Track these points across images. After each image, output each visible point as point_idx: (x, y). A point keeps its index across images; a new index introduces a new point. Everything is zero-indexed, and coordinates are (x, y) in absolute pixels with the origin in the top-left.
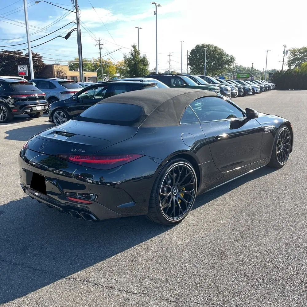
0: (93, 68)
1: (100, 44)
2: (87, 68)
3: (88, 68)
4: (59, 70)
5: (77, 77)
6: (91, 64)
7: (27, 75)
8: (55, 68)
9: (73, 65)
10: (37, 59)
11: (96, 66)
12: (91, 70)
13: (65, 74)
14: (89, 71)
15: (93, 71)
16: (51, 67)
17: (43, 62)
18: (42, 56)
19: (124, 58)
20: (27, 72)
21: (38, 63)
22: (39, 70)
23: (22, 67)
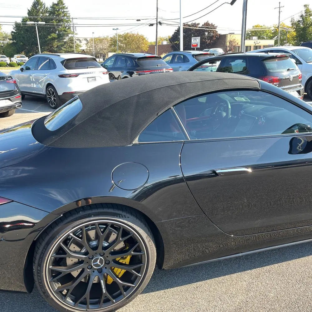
0: (272, 36)
1: (280, 7)
2: (264, 36)
3: (266, 35)
4: (232, 40)
5: (251, 46)
6: (270, 31)
7: (199, 47)
8: (228, 38)
9: (250, 33)
10: (211, 30)
11: (275, 33)
12: (269, 38)
13: (238, 44)
14: (267, 39)
15: (271, 38)
16: (225, 36)
17: (217, 32)
18: (217, 26)
19: (292, 21)
20: (199, 43)
21: (212, 34)
22: (213, 40)
23: (195, 39)
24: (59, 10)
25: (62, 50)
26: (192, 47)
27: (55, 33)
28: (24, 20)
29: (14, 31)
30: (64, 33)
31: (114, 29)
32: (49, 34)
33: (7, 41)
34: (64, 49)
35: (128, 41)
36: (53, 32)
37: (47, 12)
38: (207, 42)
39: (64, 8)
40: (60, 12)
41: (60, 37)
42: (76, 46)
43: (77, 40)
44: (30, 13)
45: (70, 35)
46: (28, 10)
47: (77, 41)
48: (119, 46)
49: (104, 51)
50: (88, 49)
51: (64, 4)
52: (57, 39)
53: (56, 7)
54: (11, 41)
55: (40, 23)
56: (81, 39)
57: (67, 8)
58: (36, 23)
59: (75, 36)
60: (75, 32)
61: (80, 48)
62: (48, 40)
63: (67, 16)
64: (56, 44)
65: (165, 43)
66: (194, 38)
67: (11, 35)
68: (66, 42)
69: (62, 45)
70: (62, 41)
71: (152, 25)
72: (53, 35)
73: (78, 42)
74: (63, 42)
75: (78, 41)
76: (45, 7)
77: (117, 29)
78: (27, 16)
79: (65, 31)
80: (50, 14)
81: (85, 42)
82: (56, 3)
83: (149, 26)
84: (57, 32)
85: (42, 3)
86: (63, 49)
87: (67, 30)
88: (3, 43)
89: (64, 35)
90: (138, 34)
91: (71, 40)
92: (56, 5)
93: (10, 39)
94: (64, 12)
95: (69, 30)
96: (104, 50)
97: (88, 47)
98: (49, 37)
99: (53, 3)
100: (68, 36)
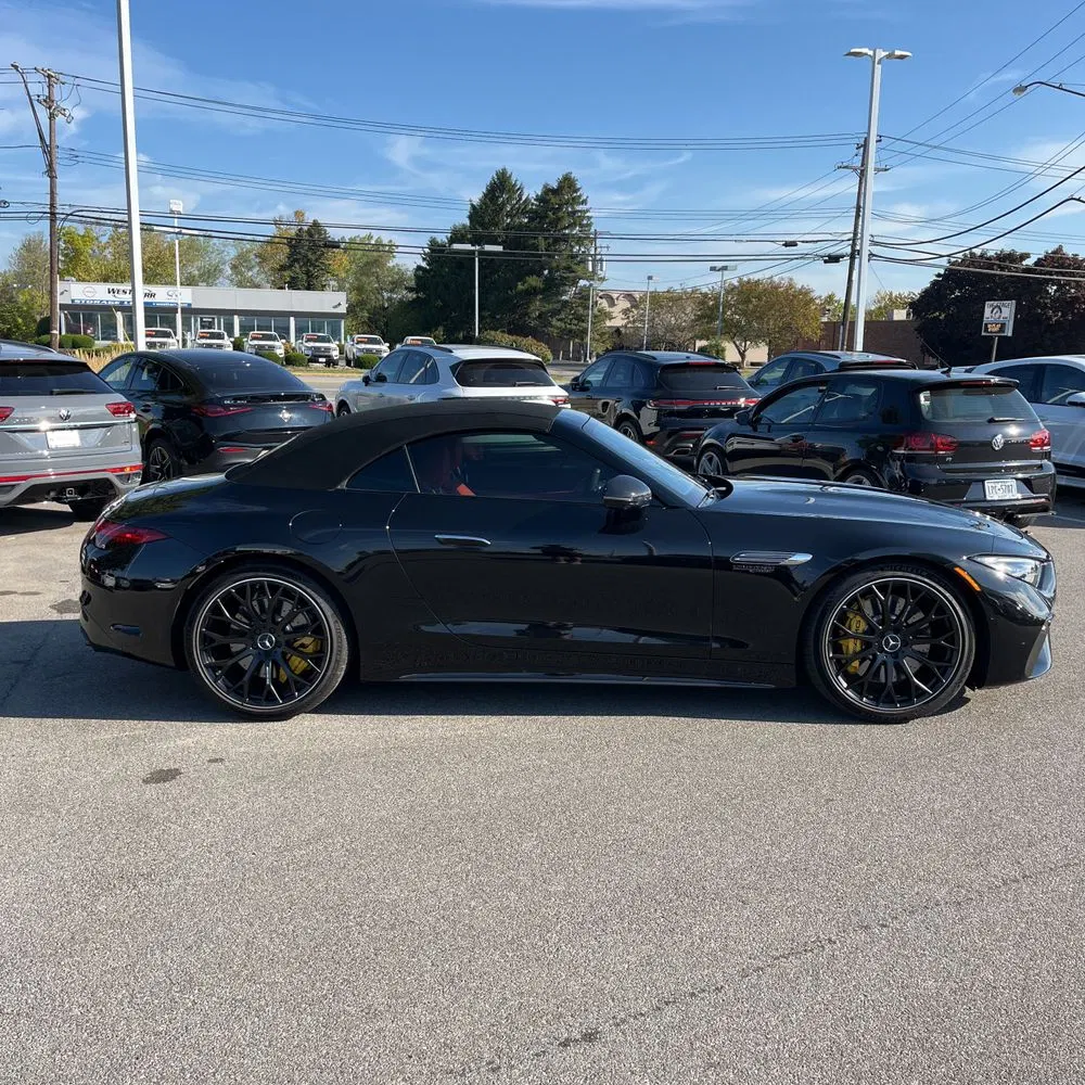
7: (1010, 334)
20: (1012, 323)
21: (1073, 291)
22: (1073, 313)
23: (997, 306)
24: (560, 209)
25: (552, 326)
26: (983, 334)
27: (539, 274)
28: (457, 236)
29: (424, 264)
30: (565, 275)
31: (713, 269)
32: (521, 278)
33: (402, 294)
34: (559, 324)
35: (757, 306)
36: (531, 272)
37: (524, 213)
38: (1050, 318)
39: (576, 201)
40: (560, 214)
41: (552, 287)
42: (595, 317)
43: (601, 297)
44: (476, 214)
45: (582, 283)
46: (472, 205)
47: (600, 301)
48: (724, 320)
49: (680, 334)
50: (630, 325)
51: (579, 189)
52: (542, 291)
53: (553, 200)
54: (412, 296)
55: (488, 248)
56: (615, 296)
57: (584, 202)
58: (477, 248)
59: (596, 284)
60: (599, 272)
61: (608, 323)
62: (516, 296)
63: (581, 226)
64: (537, 306)
65: (900, 315)
66: (995, 303)
67: (413, 277)
68: (566, 302)
69: (555, 313)
70: (555, 299)
71: (834, 259)
72: (533, 281)
73: (604, 303)
74: (560, 301)
75: (604, 301)
76: (521, 199)
77: (724, 268)
78: (467, 222)
79: (568, 269)
80: (531, 219)
81: (624, 304)
82: (555, 185)
83: (826, 262)
84: (546, 272)
85: (515, 185)
86: (554, 322)
87: (574, 267)
88: (390, 299)
89: (564, 281)
90: (791, 286)
91: (584, 296)
92: (554, 192)
93: (410, 290)
94: (574, 212)
95: (582, 265)
96: (677, 332)
97: (631, 319)
98: (520, 287)
99: (545, 187)
100: (575, 283)
